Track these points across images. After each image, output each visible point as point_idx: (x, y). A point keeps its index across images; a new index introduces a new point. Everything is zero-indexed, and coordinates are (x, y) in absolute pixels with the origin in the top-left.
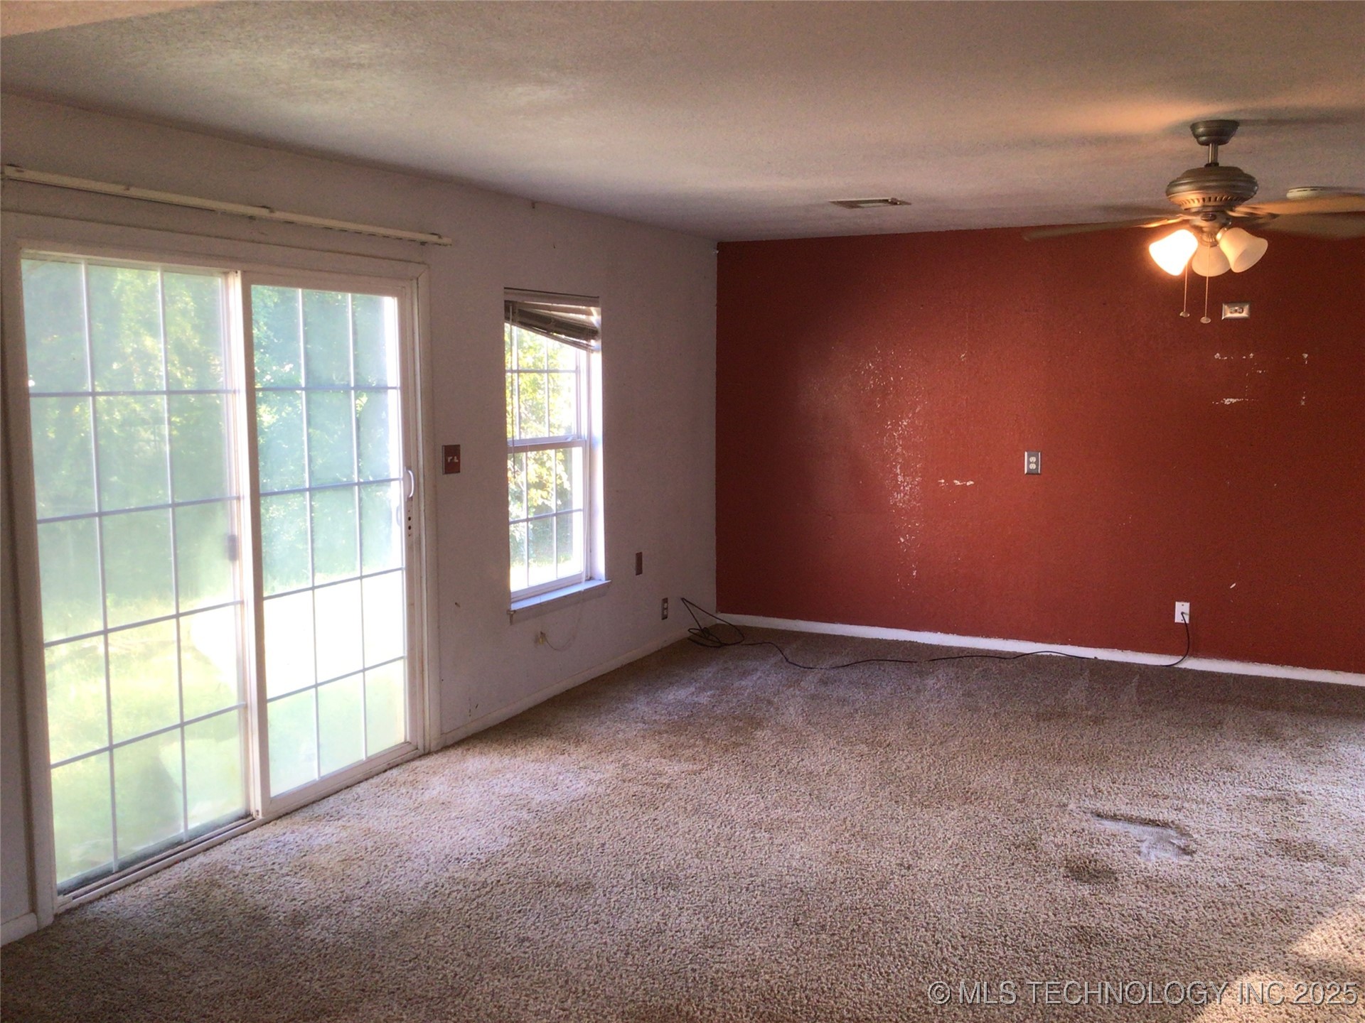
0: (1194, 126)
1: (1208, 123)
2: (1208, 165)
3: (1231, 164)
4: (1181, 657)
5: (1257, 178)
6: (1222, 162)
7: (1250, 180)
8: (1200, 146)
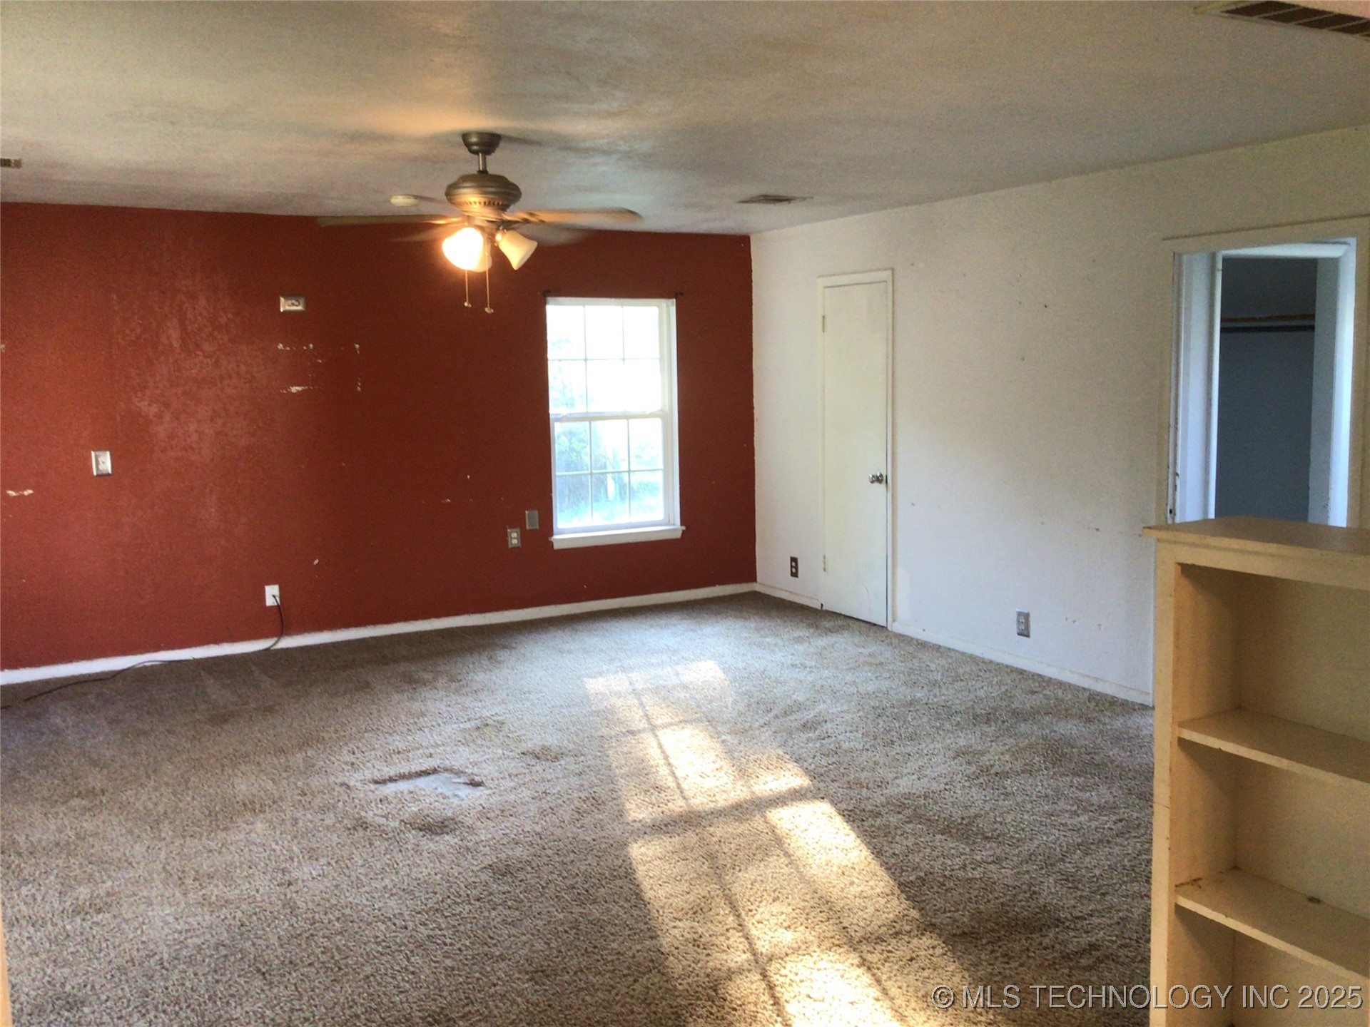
0: (465, 136)
1: (481, 134)
2: (480, 172)
3: (498, 173)
4: (275, 639)
5: (521, 187)
6: (492, 170)
7: (516, 188)
8: (469, 153)
